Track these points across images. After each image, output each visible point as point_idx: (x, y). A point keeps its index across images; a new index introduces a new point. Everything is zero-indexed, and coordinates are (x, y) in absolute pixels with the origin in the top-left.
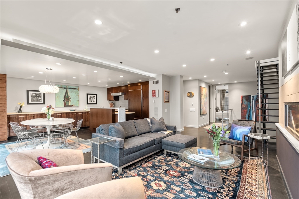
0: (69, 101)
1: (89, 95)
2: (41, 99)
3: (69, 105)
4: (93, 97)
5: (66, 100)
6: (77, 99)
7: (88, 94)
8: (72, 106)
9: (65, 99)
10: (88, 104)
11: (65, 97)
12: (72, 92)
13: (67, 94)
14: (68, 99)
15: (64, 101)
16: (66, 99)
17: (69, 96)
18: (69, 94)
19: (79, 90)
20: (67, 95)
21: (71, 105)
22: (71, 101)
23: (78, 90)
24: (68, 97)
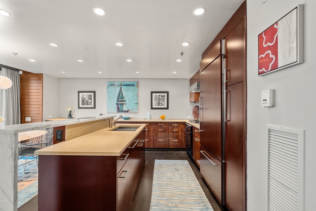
0: (123, 104)
1: (154, 94)
2: (91, 102)
3: (124, 109)
4: (162, 96)
5: (120, 103)
6: (136, 101)
7: (152, 93)
8: (128, 111)
9: (118, 101)
10: (152, 108)
11: (118, 98)
12: (128, 90)
13: (121, 94)
14: (123, 101)
15: (117, 104)
16: (120, 101)
17: (124, 96)
18: (123, 94)
19: (138, 87)
20: (121, 96)
21: (126, 110)
22: (126, 104)
23: (136, 88)
24: (123, 98)
